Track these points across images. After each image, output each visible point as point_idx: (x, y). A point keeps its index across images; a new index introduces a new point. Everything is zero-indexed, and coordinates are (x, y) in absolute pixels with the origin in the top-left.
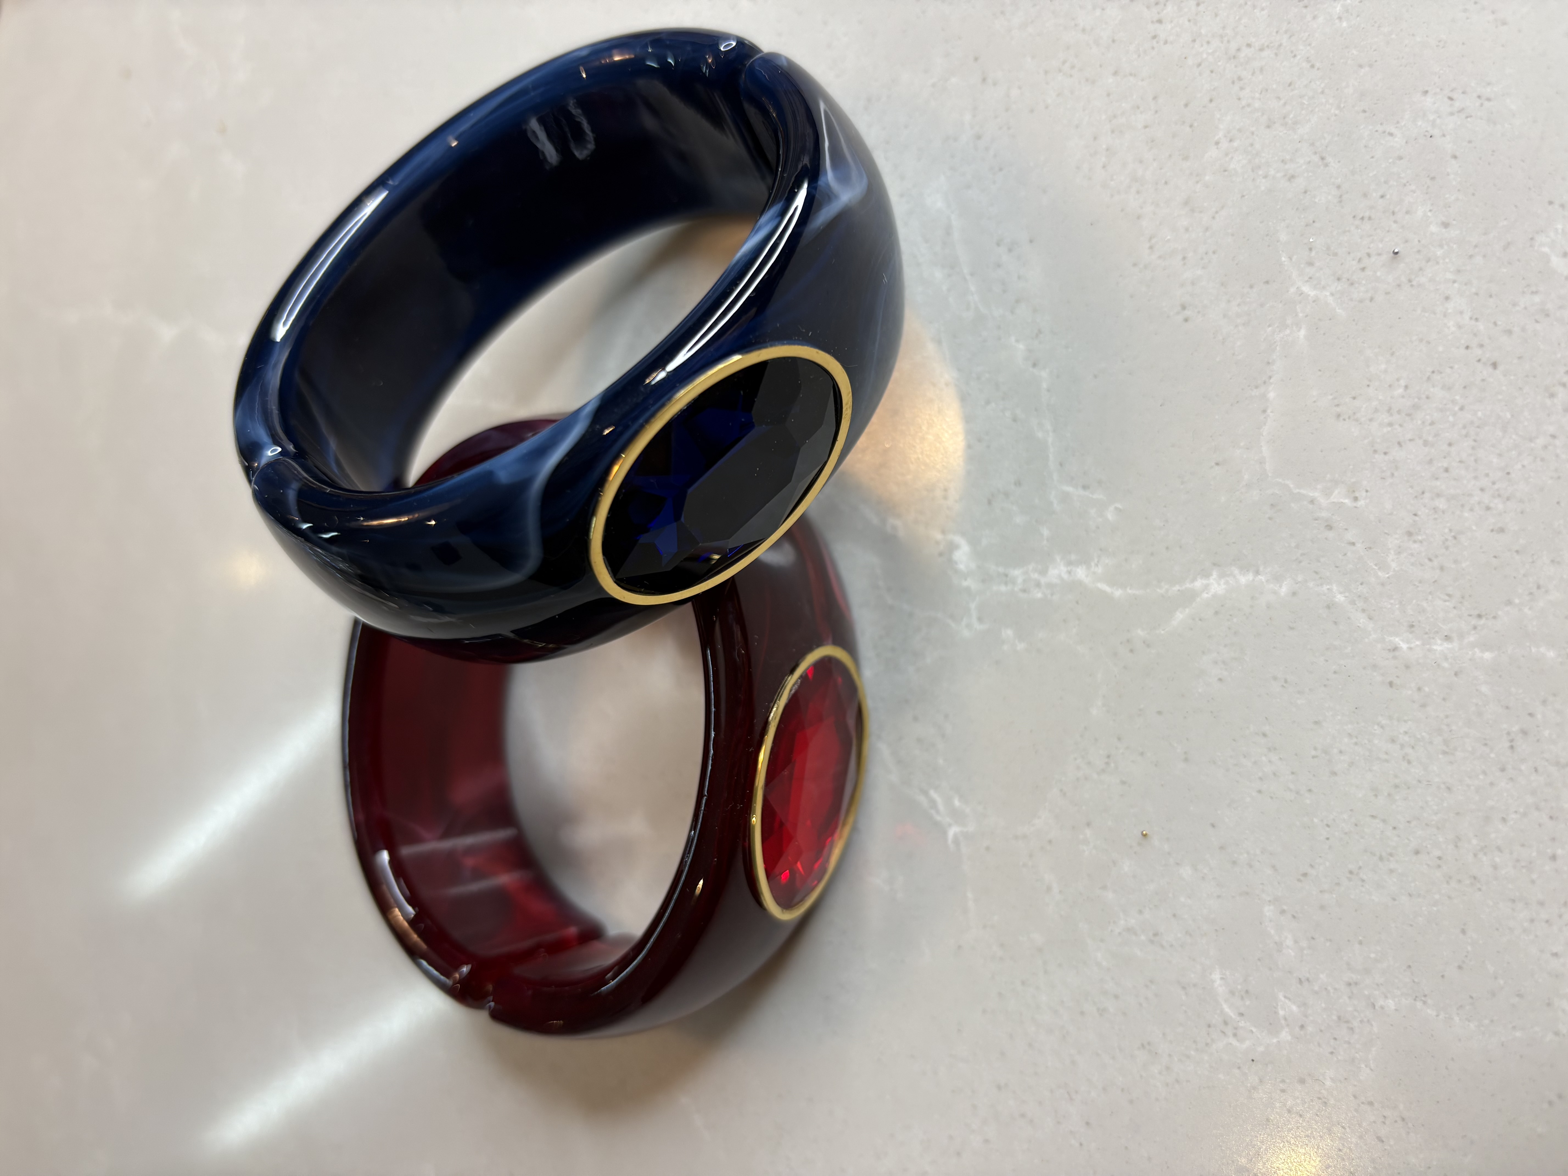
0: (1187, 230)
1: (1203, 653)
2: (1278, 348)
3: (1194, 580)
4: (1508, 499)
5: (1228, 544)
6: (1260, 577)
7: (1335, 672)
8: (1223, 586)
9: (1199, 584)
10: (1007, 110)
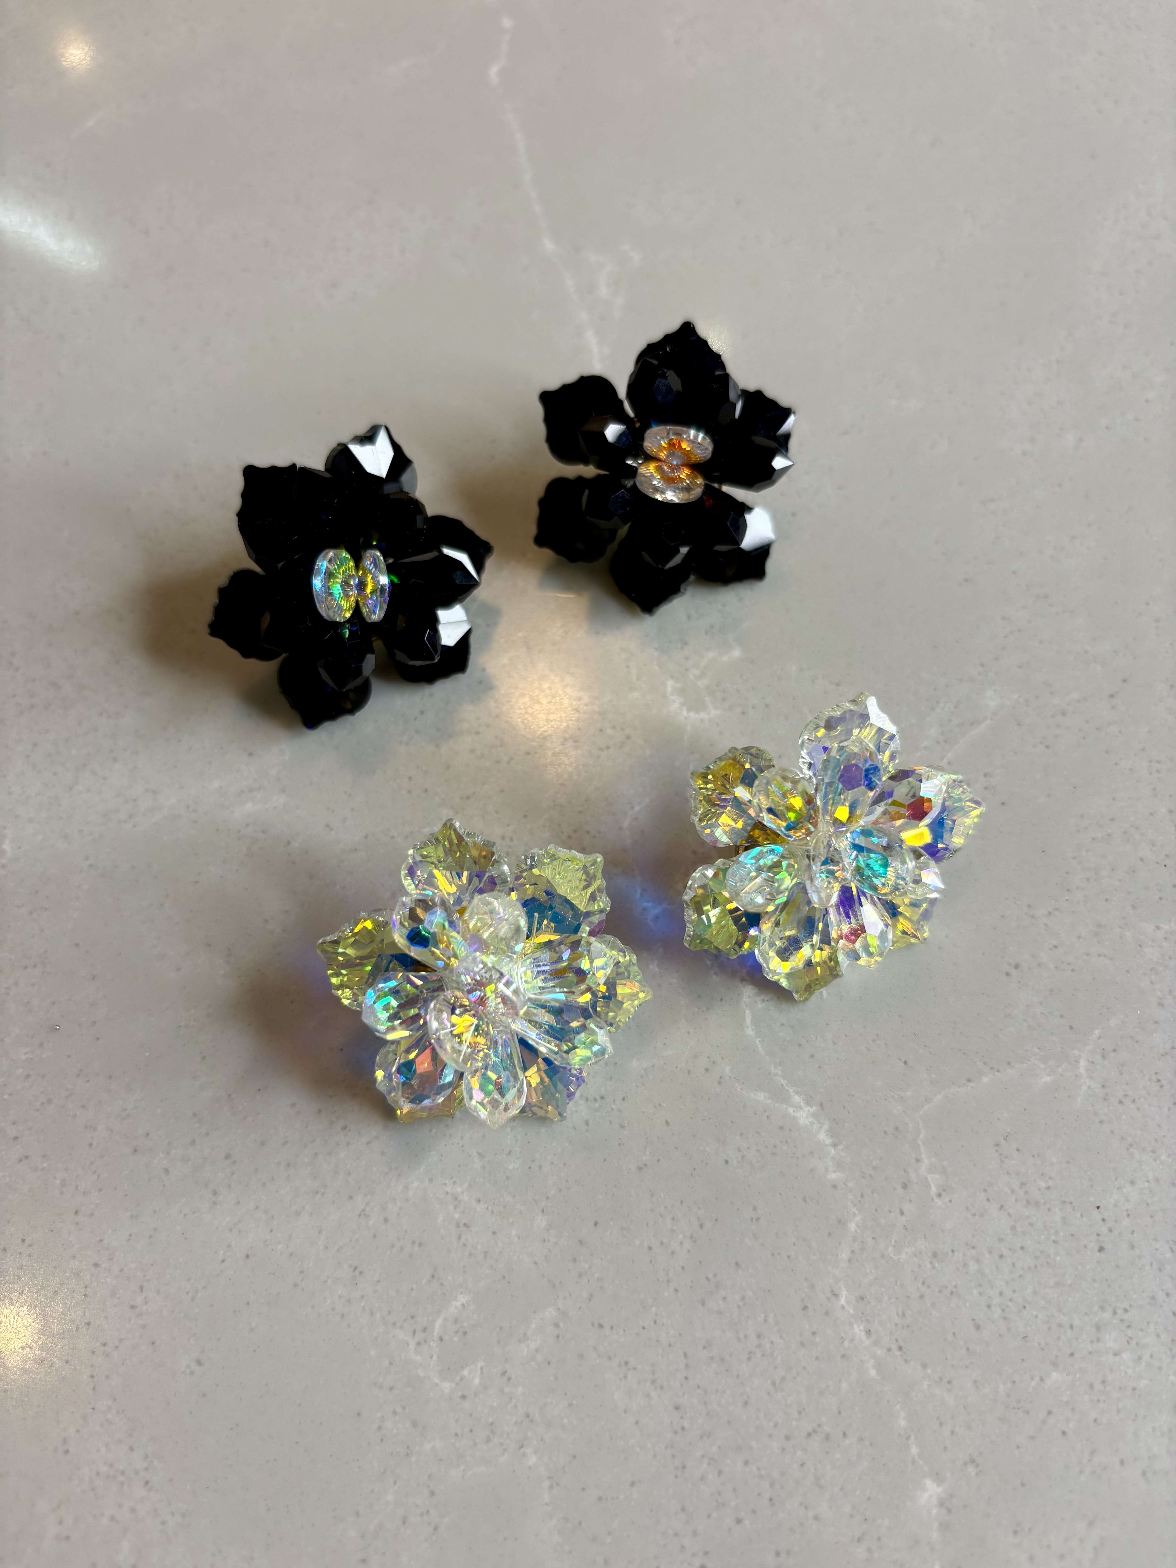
0: (1079, 937)
1: (741, 1135)
2: (1025, 1065)
3: (797, 1093)
4: (1005, 1318)
5: (844, 1108)
6: (833, 1150)
7: (788, 1257)
8: (807, 1123)
9: (797, 1099)
10: (1098, 729)
